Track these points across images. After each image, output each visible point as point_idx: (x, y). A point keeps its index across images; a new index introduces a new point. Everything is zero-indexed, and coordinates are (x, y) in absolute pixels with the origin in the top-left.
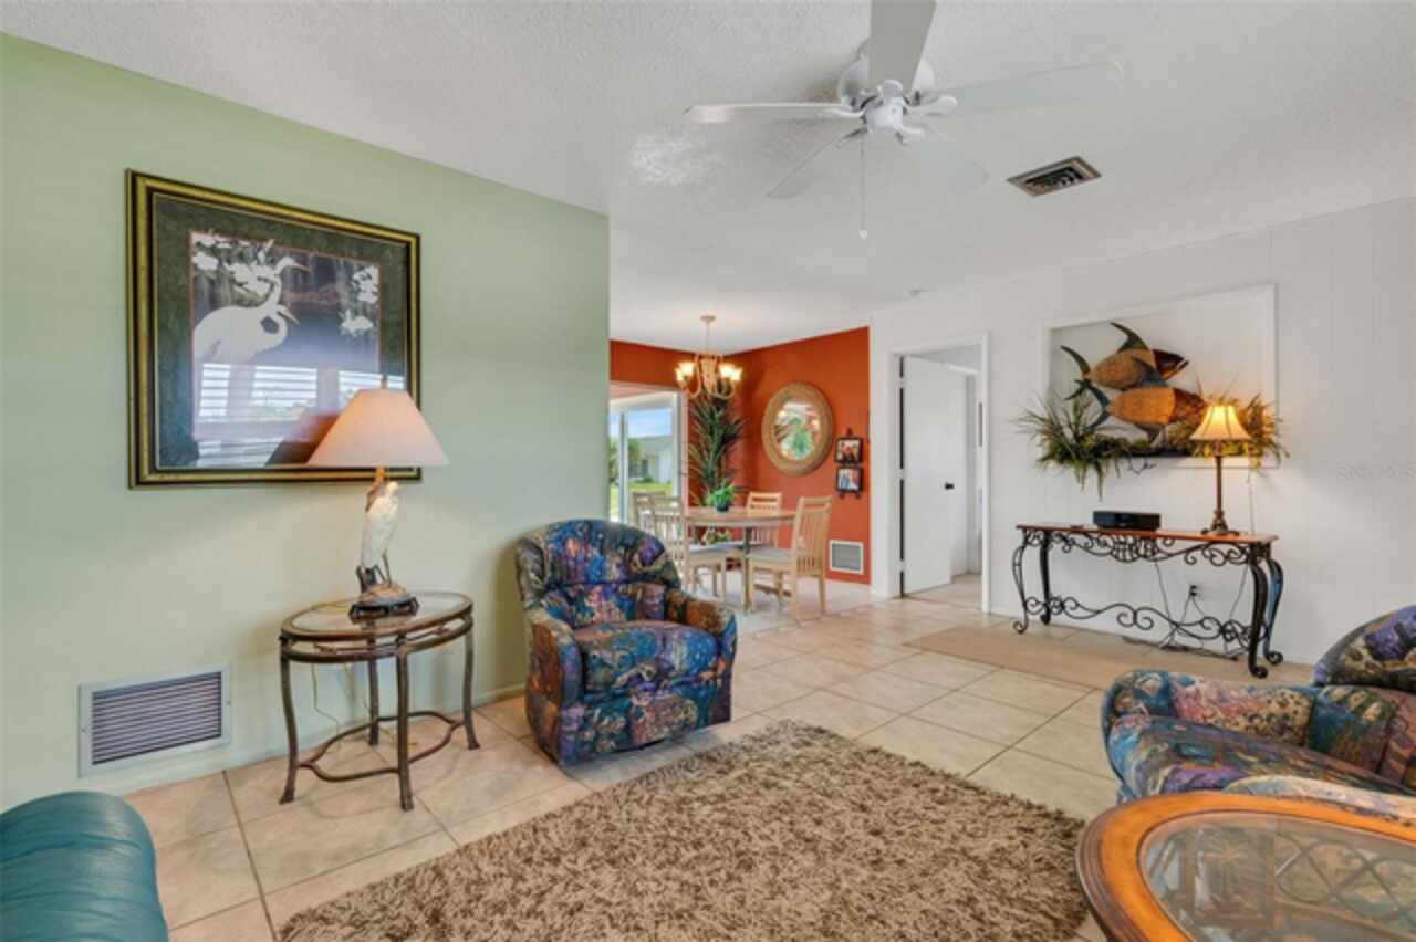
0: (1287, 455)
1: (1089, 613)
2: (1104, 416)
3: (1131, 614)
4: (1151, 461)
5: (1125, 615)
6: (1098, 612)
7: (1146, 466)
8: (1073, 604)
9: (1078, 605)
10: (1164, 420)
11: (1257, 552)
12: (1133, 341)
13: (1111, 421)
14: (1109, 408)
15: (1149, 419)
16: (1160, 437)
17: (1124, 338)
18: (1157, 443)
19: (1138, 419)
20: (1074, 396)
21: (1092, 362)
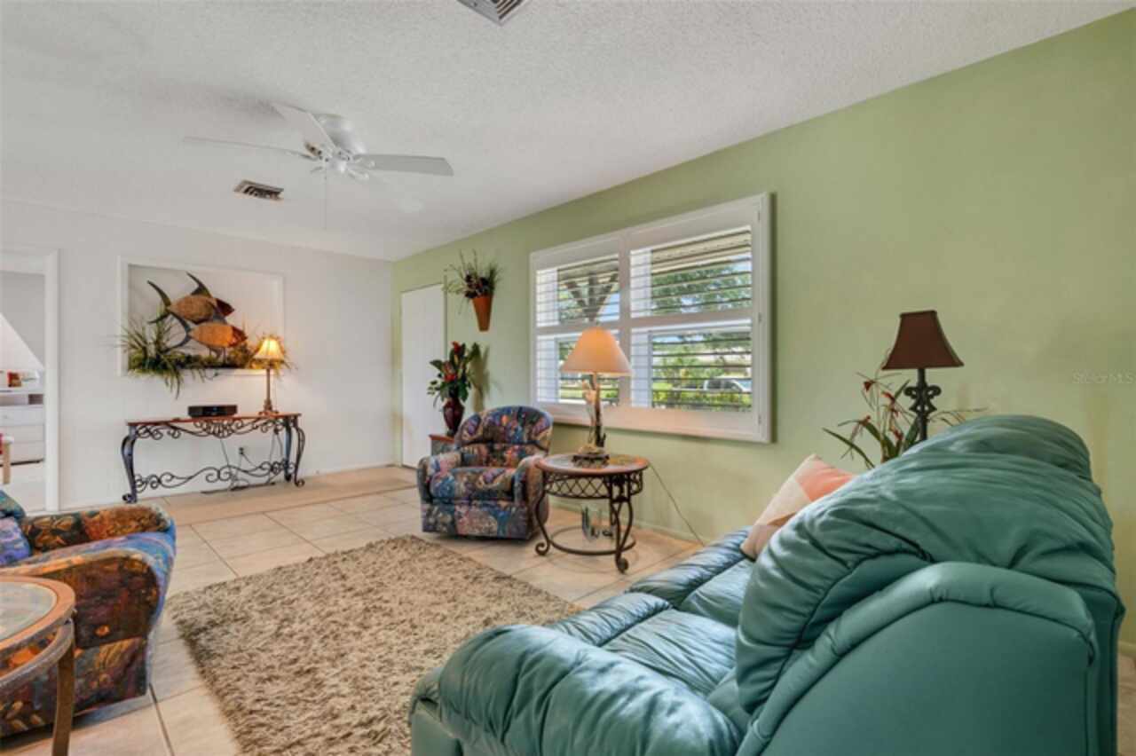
0: (297, 369)
1: (181, 481)
2: (188, 338)
3: (215, 473)
4: (220, 371)
5: (210, 475)
6: (190, 478)
7: (216, 375)
8: (169, 477)
9: (173, 477)
10: (226, 345)
11: (290, 421)
12: (201, 290)
13: (191, 343)
14: (191, 334)
15: (218, 343)
16: (222, 356)
17: (196, 286)
18: (221, 360)
19: (211, 343)
20: (156, 321)
21: (172, 299)
